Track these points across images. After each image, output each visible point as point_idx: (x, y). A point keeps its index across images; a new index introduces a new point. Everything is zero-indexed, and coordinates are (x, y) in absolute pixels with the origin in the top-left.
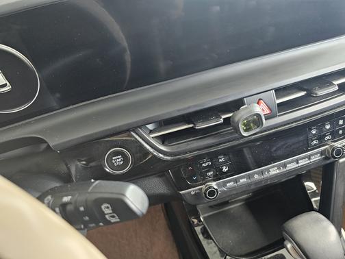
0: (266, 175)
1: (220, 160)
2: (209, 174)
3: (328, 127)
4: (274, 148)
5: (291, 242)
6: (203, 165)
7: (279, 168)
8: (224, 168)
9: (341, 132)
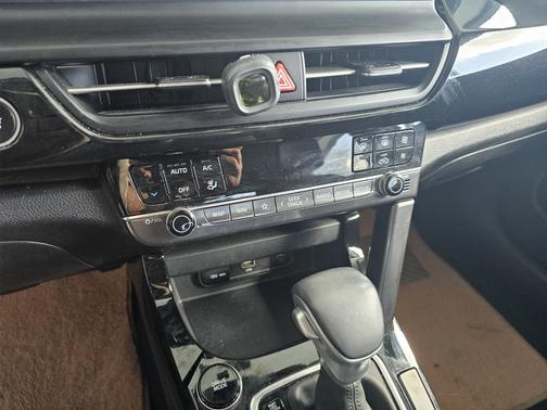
0: (281, 206)
1: (205, 168)
2: (182, 190)
3: (385, 143)
4: (298, 164)
5: (304, 309)
6: (173, 172)
7: (302, 199)
8: (211, 183)
9: (403, 156)
